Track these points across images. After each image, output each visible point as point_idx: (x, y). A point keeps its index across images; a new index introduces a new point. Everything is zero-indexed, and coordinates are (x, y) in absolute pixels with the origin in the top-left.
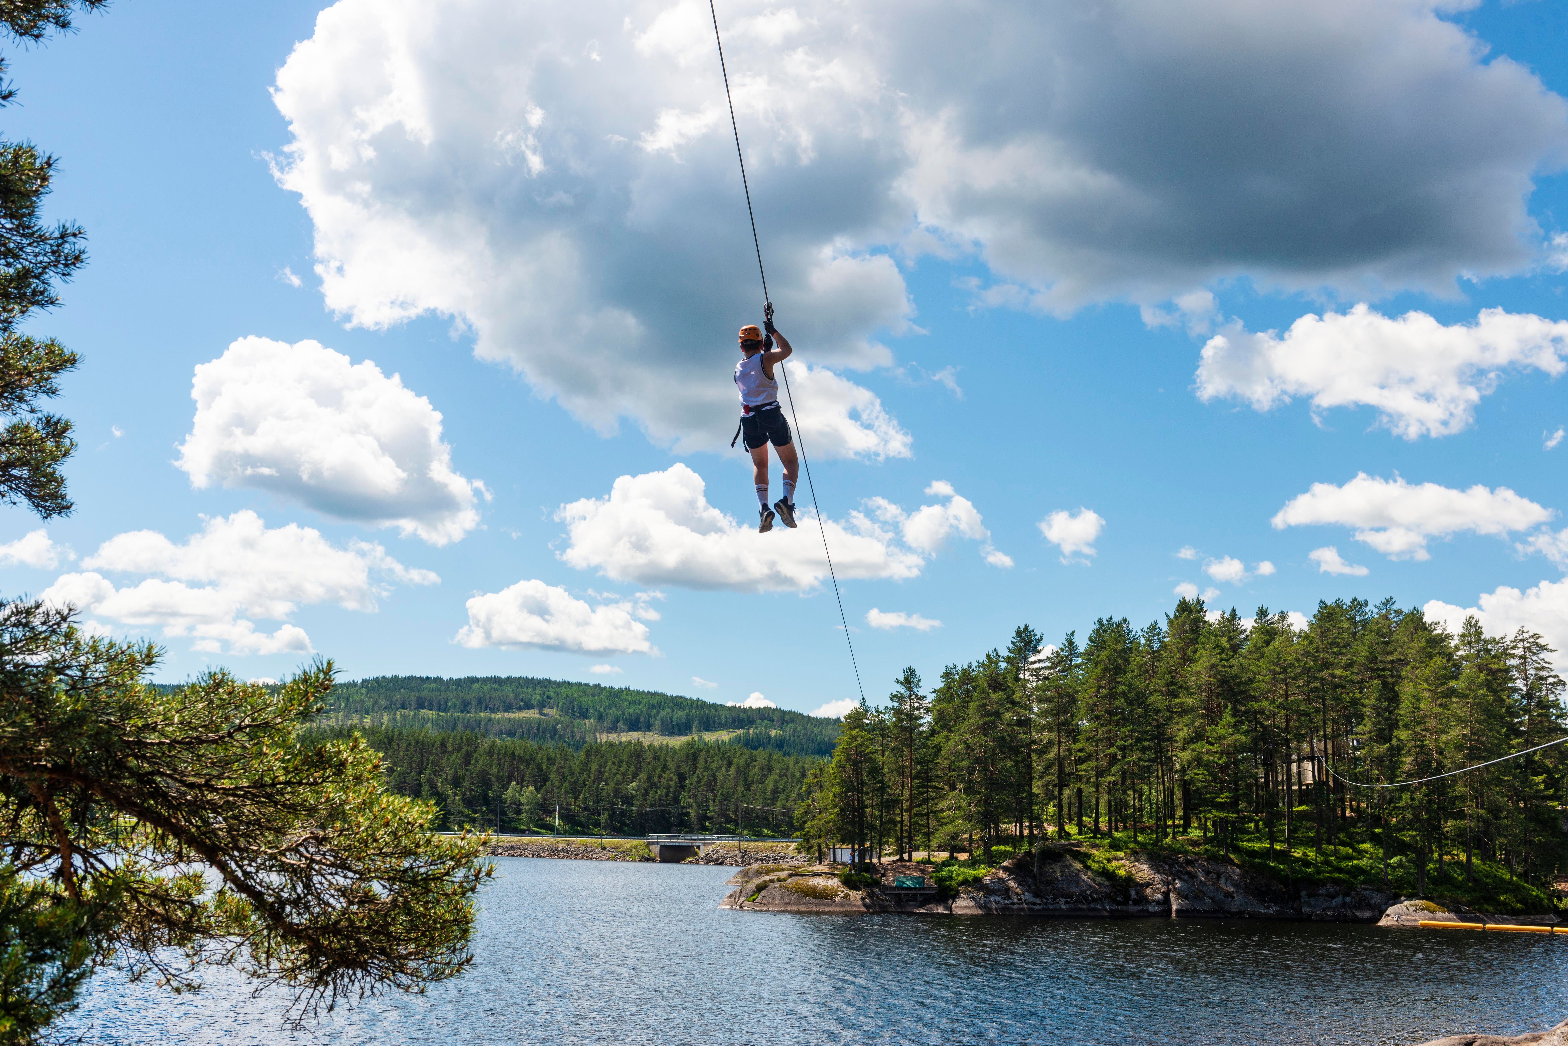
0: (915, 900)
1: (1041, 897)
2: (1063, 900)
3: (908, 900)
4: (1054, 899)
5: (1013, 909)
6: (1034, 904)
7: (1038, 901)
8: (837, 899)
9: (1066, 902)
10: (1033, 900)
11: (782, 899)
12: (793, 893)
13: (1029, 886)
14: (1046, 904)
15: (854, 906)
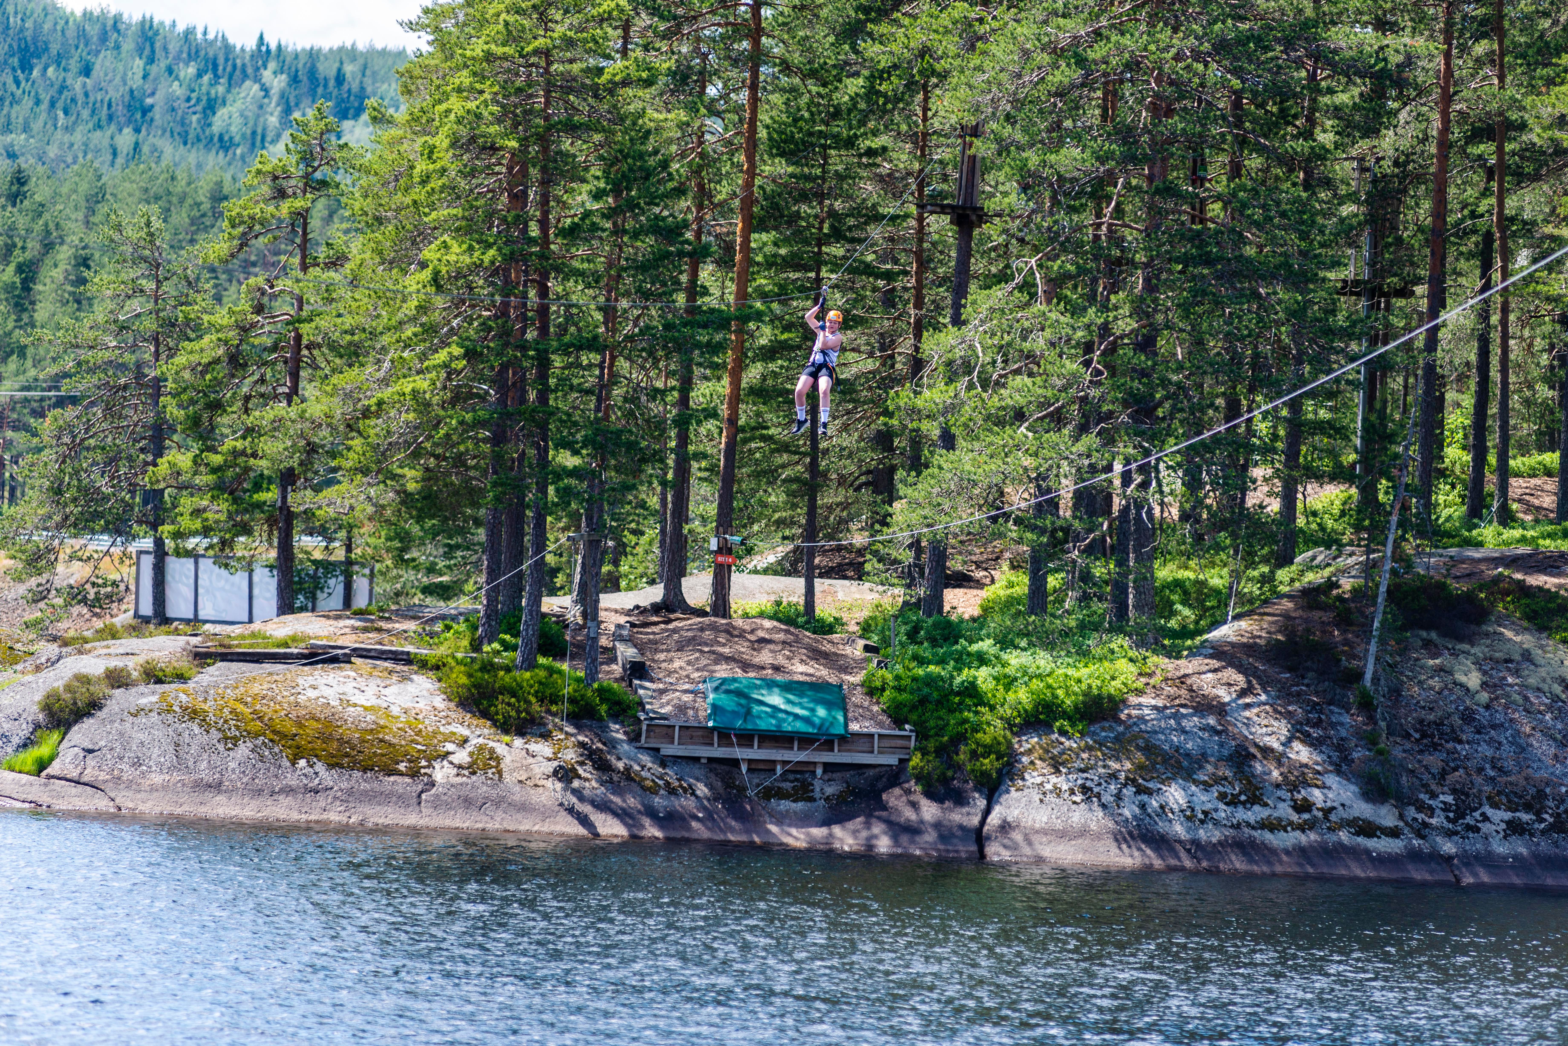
0: (803, 793)
1: (1402, 800)
2: (1499, 816)
3: (769, 794)
4: (1459, 812)
5: (1267, 853)
6: (1367, 829)
7: (1387, 816)
8: (442, 773)
9: (1514, 828)
10: (1363, 809)
11: (179, 762)
12: (231, 742)
13: (1341, 747)
14: (1422, 830)
15: (524, 808)
